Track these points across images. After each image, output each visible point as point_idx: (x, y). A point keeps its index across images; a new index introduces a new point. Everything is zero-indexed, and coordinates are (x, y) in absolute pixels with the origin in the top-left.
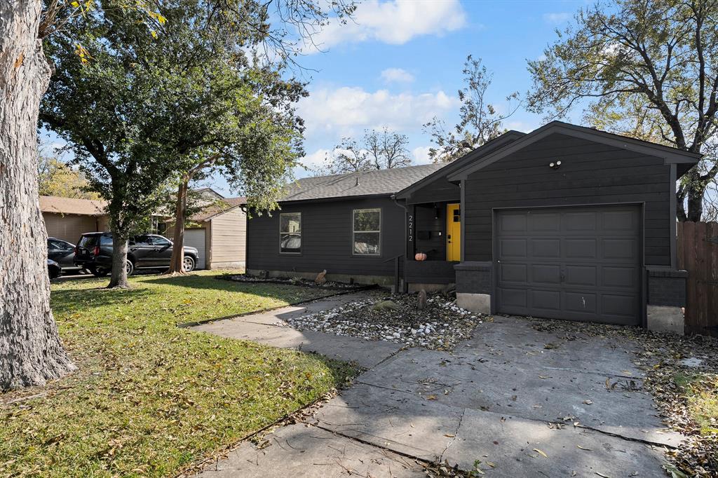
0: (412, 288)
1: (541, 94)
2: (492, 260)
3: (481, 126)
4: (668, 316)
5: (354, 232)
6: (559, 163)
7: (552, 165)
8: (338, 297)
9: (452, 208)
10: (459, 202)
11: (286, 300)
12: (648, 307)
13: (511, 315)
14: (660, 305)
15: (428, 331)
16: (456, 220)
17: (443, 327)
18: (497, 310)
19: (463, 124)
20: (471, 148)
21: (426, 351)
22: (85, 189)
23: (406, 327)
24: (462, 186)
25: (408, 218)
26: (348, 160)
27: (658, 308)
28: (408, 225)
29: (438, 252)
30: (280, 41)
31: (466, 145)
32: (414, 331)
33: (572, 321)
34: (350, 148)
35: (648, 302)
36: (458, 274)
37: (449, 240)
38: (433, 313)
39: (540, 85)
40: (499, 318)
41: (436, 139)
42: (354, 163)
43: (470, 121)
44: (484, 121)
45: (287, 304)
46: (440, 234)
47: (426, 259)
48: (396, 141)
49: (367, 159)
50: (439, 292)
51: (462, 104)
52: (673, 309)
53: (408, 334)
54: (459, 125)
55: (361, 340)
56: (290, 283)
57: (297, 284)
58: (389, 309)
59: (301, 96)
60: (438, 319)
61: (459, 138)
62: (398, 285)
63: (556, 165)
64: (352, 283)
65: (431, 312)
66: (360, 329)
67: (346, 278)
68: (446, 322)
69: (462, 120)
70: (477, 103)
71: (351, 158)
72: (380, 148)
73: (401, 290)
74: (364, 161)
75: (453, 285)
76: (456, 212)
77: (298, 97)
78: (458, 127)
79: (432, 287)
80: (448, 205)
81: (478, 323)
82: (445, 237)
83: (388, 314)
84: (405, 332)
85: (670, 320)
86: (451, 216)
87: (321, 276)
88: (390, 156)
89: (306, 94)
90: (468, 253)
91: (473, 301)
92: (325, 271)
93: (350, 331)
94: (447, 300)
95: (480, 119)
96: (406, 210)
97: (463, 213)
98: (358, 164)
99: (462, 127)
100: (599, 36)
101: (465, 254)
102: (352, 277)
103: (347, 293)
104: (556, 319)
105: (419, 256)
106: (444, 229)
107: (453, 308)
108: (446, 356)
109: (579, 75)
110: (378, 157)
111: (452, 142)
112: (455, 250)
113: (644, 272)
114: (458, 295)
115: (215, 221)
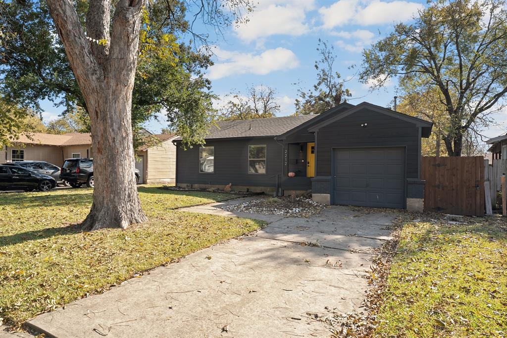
0: (286, 193)
1: (367, 71)
2: (331, 175)
3: (331, 86)
4: (416, 203)
5: (249, 159)
6: (366, 124)
7: (362, 125)
8: (243, 199)
9: (310, 145)
10: (314, 142)
11: (214, 199)
12: (407, 199)
13: (341, 205)
14: (412, 198)
15: (297, 211)
16: (312, 152)
17: (304, 210)
18: (333, 203)
19: (319, 84)
20: (324, 101)
21: (297, 218)
22: (82, 131)
23: (286, 210)
24: (316, 134)
25: (284, 152)
26: (235, 105)
27: (411, 199)
28: (284, 155)
29: (301, 172)
30: (205, 40)
31: (320, 99)
32: (290, 211)
33: (371, 207)
34: (236, 96)
35: (407, 197)
36: (313, 183)
37: (308, 165)
38: (299, 204)
39: (367, 65)
40: (334, 206)
41: (300, 94)
42: (239, 107)
43: (323, 83)
44: (332, 82)
45: (215, 201)
46: (303, 161)
47: (295, 176)
48: (270, 91)
49: (248, 105)
50: (302, 195)
51: (318, 72)
52: (418, 199)
53: (288, 212)
54: (316, 85)
55: (264, 215)
56: (210, 191)
57: (214, 192)
58: (276, 202)
59: (209, 65)
60: (302, 206)
61: (316, 94)
62: (278, 191)
63: (364, 125)
64: (248, 191)
65: (298, 204)
66: (262, 210)
67: (244, 189)
68: (306, 208)
69: (318, 81)
70: (328, 71)
71: (237, 104)
72: (258, 97)
73: (280, 195)
74: (246, 106)
75: (310, 190)
76: (313, 148)
77: (207, 66)
78: (315, 87)
79: (298, 192)
80: (308, 143)
81: (323, 208)
82: (306, 163)
83: (275, 204)
84: (286, 211)
85: (417, 205)
86: (309, 150)
87: (228, 187)
88: (266, 102)
89: (212, 64)
90: (318, 172)
91: (321, 198)
92: (230, 184)
93: (257, 211)
94: (307, 199)
95: (330, 81)
96: (283, 146)
97: (316, 148)
98: (242, 108)
99: (318, 86)
100: (403, 37)
101: (317, 173)
102: (248, 187)
103: (247, 197)
104: (363, 207)
105: (291, 174)
106: (305, 158)
107: (310, 202)
108: (307, 219)
109: (391, 60)
110: (257, 103)
111: (310, 97)
112: (311, 171)
113: (406, 181)
114: (313, 195)
115: (150, 151)
